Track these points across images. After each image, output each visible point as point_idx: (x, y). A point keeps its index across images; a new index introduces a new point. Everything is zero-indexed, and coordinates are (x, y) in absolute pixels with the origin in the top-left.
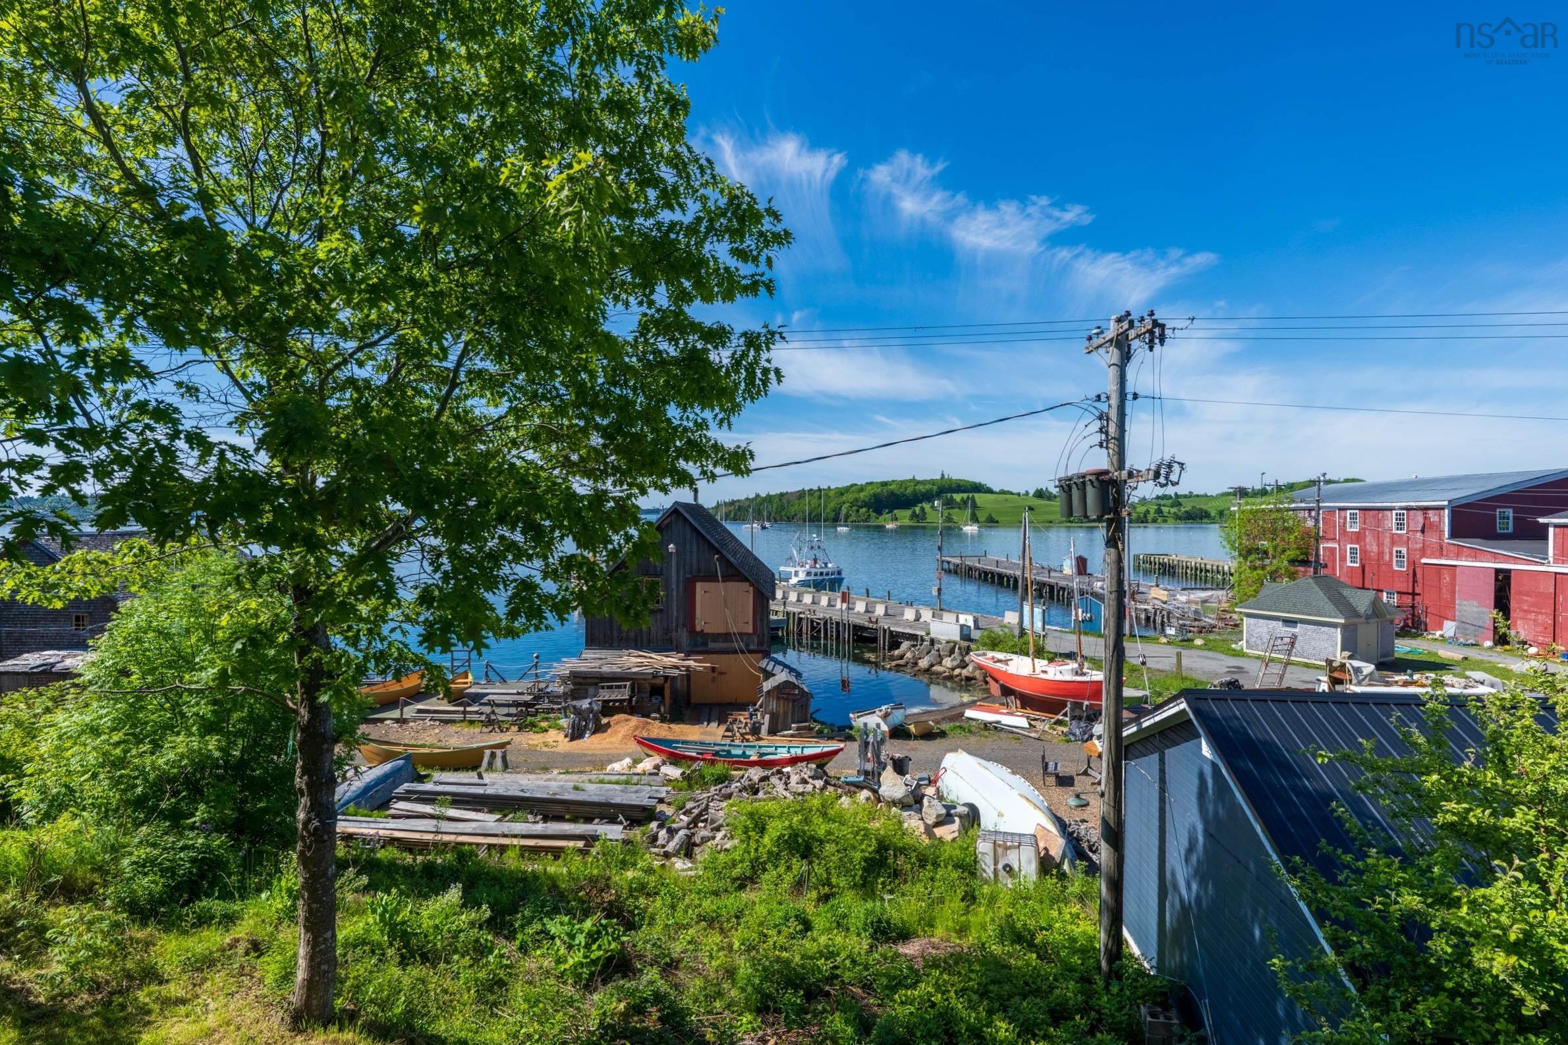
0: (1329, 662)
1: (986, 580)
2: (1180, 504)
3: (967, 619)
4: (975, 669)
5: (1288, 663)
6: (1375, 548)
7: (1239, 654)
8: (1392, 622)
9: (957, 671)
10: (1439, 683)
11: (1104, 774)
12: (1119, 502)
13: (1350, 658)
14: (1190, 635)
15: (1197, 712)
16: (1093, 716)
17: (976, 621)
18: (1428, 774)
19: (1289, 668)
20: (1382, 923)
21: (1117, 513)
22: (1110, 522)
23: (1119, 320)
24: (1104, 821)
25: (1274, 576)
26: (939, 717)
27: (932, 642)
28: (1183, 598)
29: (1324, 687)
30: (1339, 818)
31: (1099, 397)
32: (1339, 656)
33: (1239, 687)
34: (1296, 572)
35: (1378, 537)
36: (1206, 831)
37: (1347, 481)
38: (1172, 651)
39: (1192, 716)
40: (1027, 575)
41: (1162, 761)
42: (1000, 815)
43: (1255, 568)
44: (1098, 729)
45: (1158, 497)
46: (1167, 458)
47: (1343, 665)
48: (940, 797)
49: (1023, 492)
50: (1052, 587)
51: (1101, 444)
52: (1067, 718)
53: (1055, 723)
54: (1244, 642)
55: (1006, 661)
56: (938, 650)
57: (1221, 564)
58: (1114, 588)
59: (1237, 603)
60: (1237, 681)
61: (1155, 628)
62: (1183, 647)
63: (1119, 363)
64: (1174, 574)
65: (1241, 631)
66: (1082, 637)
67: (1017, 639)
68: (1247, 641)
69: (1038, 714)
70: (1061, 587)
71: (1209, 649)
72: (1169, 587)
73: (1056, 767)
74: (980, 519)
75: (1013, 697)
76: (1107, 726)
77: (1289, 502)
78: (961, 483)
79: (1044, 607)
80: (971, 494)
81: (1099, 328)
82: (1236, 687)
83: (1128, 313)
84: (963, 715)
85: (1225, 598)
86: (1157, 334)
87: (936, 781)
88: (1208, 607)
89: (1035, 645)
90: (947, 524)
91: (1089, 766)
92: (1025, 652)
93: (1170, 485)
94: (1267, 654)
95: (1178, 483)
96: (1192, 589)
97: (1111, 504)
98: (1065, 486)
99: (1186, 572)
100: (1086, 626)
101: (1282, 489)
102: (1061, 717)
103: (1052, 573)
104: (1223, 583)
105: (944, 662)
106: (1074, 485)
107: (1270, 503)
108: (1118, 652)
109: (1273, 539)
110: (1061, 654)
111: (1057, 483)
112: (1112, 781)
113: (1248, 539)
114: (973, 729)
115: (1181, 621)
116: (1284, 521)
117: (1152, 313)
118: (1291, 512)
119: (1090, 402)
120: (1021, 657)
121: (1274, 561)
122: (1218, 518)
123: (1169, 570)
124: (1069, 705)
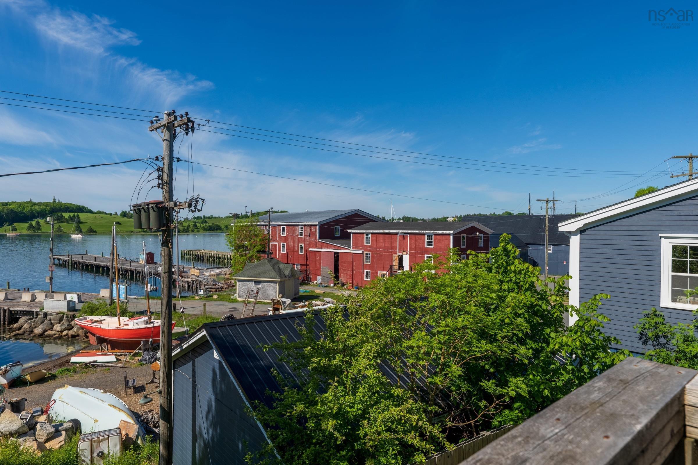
0: (273, 300)
1: (87, 270)
2: (206, 222)
3: (73, 297)
4: (78, 329)
5: (256, 303)
6: (292, 244)
7: (235, 301)
8: (298, 278)
9: (65, 333)
10: (310, 305)
11: (161, 380)
12: (170, 220)
13: (282, 297)
14: (211, 294)
15: (211, 335)
16: (155, 348)
17: (79, 297)
18: (307, 347)
19: (257, 306)
20: (290, 421)
21: (168, 227)
22: (164, 232)
23: (169, 115)
24: (161, 407)
25: (251, 259)
26: (50, 366)
27: (45, 315)
28: (207, 274)
29: (271, 313)
30: (274, 376)
31: (157, 157)
32: (278, 297)
33: (233, 318)
34: (260, 257)
35: (293, 238)
36: (217, 400)
37: (281, 212)
38: (201, 303)
39: (208, 338)
40: (115, 265)
41: (194, 366)
42: (96, 421)
43: (242, 256)
44: (159, 354)
45: (195, 218)
46: (195, 196)
47: (279, 301)
48: (50, 420)
49: (113, 213)
50: (132, 272)
51: (159, 186)
52: (141, 351)
53: (133, 355)
54: (237, 294)
55: (100, 322)
56: (50, 320)
57: (226, 254)
58: (167, 271)
59: (234, 275)
60: (233, 315)
61: (193, 292)
62: (208, 300)
63: (169, 140)
64: (203, 261)
65: (236, 289)
66: (150, 301)
67: (108, 306)
68: (238, 294)
69: (122, 352)
70: (138, 272)
71: (220, 300)
72: (200, 268)
73: (133, 383)
74: (83, 230)
75: (106, 344)
76: (163, 352)
77: (257, 222)
78: (69, 206)
79: (127, 285)
80: (76, 214)
81: (157, 117)
82: (232, 319)
83: (174, 112)
84: (69, 361)
85: (228, 272)
86: (190, 126)
87: (47, 411)
88: (220, 278)
89: (120, 309)
90: (57, 233)
91: (154, 377)
92: (113, 314)
93: (197, 212)
94: (246, 299)
95: (201, 210)
96: (212, 268)
97: (165, 221)
98: (137, 210)
99: (209, 260)
100: (152, 295)
101: (254, 215)
102: (137, 351)
103: (132, 264)
104: (227, 265)
105: (55, 328)
106: (142, 210)
107: (248, 222)
108: (169, 307)
109: (250, 240)
110: (137, 313)
111: (132, 208)
112: (166, 384)
113: (238, 241)
114: (77, 369)
115: (206, 287)
116: (255, 231)
117: (187, 114)
118: (258, 227)
119: (152, 160)
120: (111, 317)
121: (251, 252)
122: (225, 230)
123: (200, 259)
124: (142, 343)
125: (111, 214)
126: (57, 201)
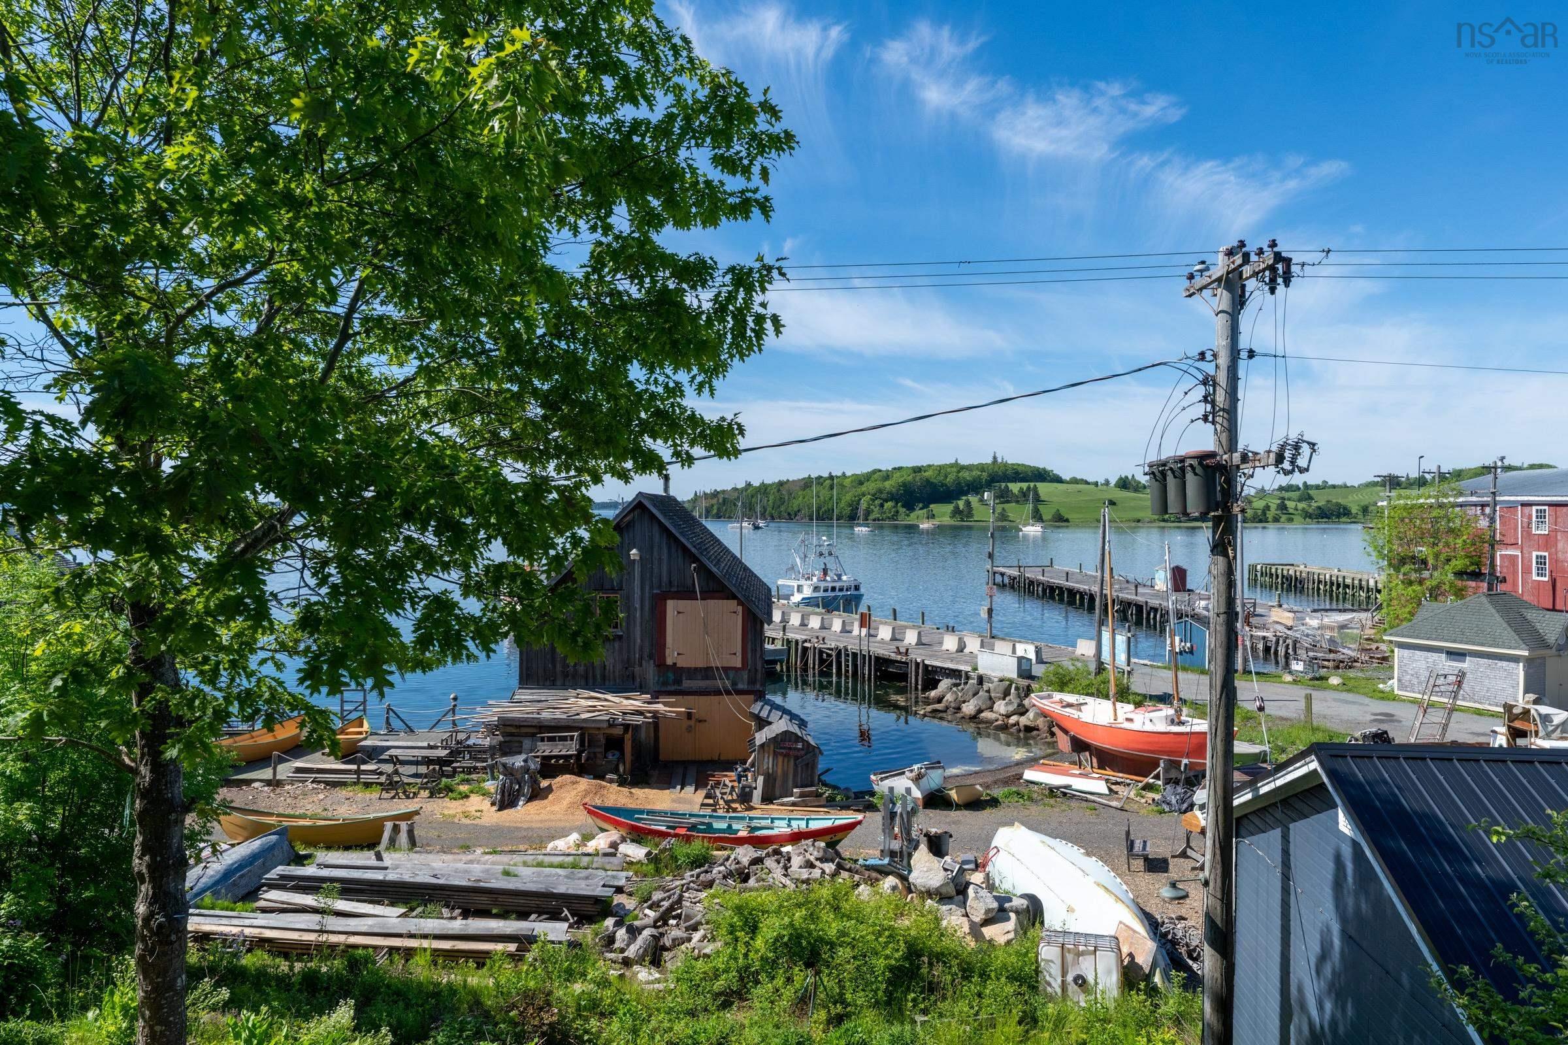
0: (1508, 709)
1: (1052, 598)
2: (1310, 498)
3: (1027, 650)
4: (1037, 715)
5: (1453, 709)
7: (1388, 697)
9: (1014, 720)
11: (1208, 856)
12: (1230, 493)
13: (1536, 703)
14: (1323, 672)
15: (1331, 773)
16: (1194, 779)
17: (1038, 652)
19: (1455, 715)
21: (1227, 509)
22: (1217, 521)
23: (1230, 253)
24: (1209, 919)
25: (1435, 593)
26: (989, 779)
27: (981, 680)
28: (1314, 623)
29: (1501, 742)
30: (1520, 917)
31: (1203, 354)
32: (1522, 701)
33: (1388, 742)
34: (1464, 589)
36: (1346, 935)
37: (1532, 467)
38: (1300, 692)
39: (1325, 779)
40: (1107, 591)
41: (1285, 838)
42: (1070, 910)
43: (1411, 583)
44: (1201, 796)
45: (1281, 489)
46: (1293, 437)
47: (1526, 713)
48: (990, 885)
49: (1101, 480)
50: (1139, 608)
51: (1205, 418)
52: (1160, 783)
53: (1144, 788)
54: (1395, 681)
55: (1078, 706)
56: (988, 691)
57: (1365, 577)
58: (1222, 610)
59: (1385, 630)
60: (1386, 732)
61: (1277, 663)
62: (1314, 687)
63: (1230, 311)
64: (1302, 591)
65: (1392, 667)
66: (1180, 674)
67: (1092, 676)
68: (1399, 680)
69: (1120, 776)
70: (1152, 608)
71: (1349, 691)
72: (1295, 608)
73: (1144, 848)
74: (1044, 518)
75: (1087, 754)
76: (1212, 793)
77: (1456, 496)
78: (1020, 469)
79: (1129, 635)
80: (1032, 484)
81: (1203, 262)
82: (1384, 741)
83: (1242, 244)
84: (1021, 778)
85: (1369, 623)
86: (1280, 271)
87: (984, 866)
88: (1347, 635)
89: (1117, 685)
90: (1000, 524)
91: (1188, 846)
92: (1103, 695)
93: (1297, 473)
94: (1426, 697)
95: (1307, 470)
96: (1326, 610)
97: (1219, 497)
98: (1157, 474)
99: (1319, 589)
100: (1185, 660)
101: (1446, 478)
102: (1151, 781)
103: (1140, 590)
104: (1368, 603)
105: (996, 707)
106: (1169, 473)
107: (1430, 497)
108: (1227, 695)
109: (1435, 544)
110: (1152, 697)
111: (1147, 469)
112: (1219, 867)
113: (1401, 545)
114: (1035, 796)
115: (1311, 654)
116: (1449, 521)
117: (1273, 244)
118: (1458, 509)
119: (1190, 362)
120: (1099, 700)
121: (1436, 574)
122: (1360, 516)
123: (1295, 586)
124: (1162, 765)
125: (1096, 484)
126: (999, 460)
